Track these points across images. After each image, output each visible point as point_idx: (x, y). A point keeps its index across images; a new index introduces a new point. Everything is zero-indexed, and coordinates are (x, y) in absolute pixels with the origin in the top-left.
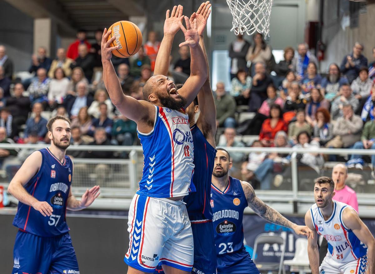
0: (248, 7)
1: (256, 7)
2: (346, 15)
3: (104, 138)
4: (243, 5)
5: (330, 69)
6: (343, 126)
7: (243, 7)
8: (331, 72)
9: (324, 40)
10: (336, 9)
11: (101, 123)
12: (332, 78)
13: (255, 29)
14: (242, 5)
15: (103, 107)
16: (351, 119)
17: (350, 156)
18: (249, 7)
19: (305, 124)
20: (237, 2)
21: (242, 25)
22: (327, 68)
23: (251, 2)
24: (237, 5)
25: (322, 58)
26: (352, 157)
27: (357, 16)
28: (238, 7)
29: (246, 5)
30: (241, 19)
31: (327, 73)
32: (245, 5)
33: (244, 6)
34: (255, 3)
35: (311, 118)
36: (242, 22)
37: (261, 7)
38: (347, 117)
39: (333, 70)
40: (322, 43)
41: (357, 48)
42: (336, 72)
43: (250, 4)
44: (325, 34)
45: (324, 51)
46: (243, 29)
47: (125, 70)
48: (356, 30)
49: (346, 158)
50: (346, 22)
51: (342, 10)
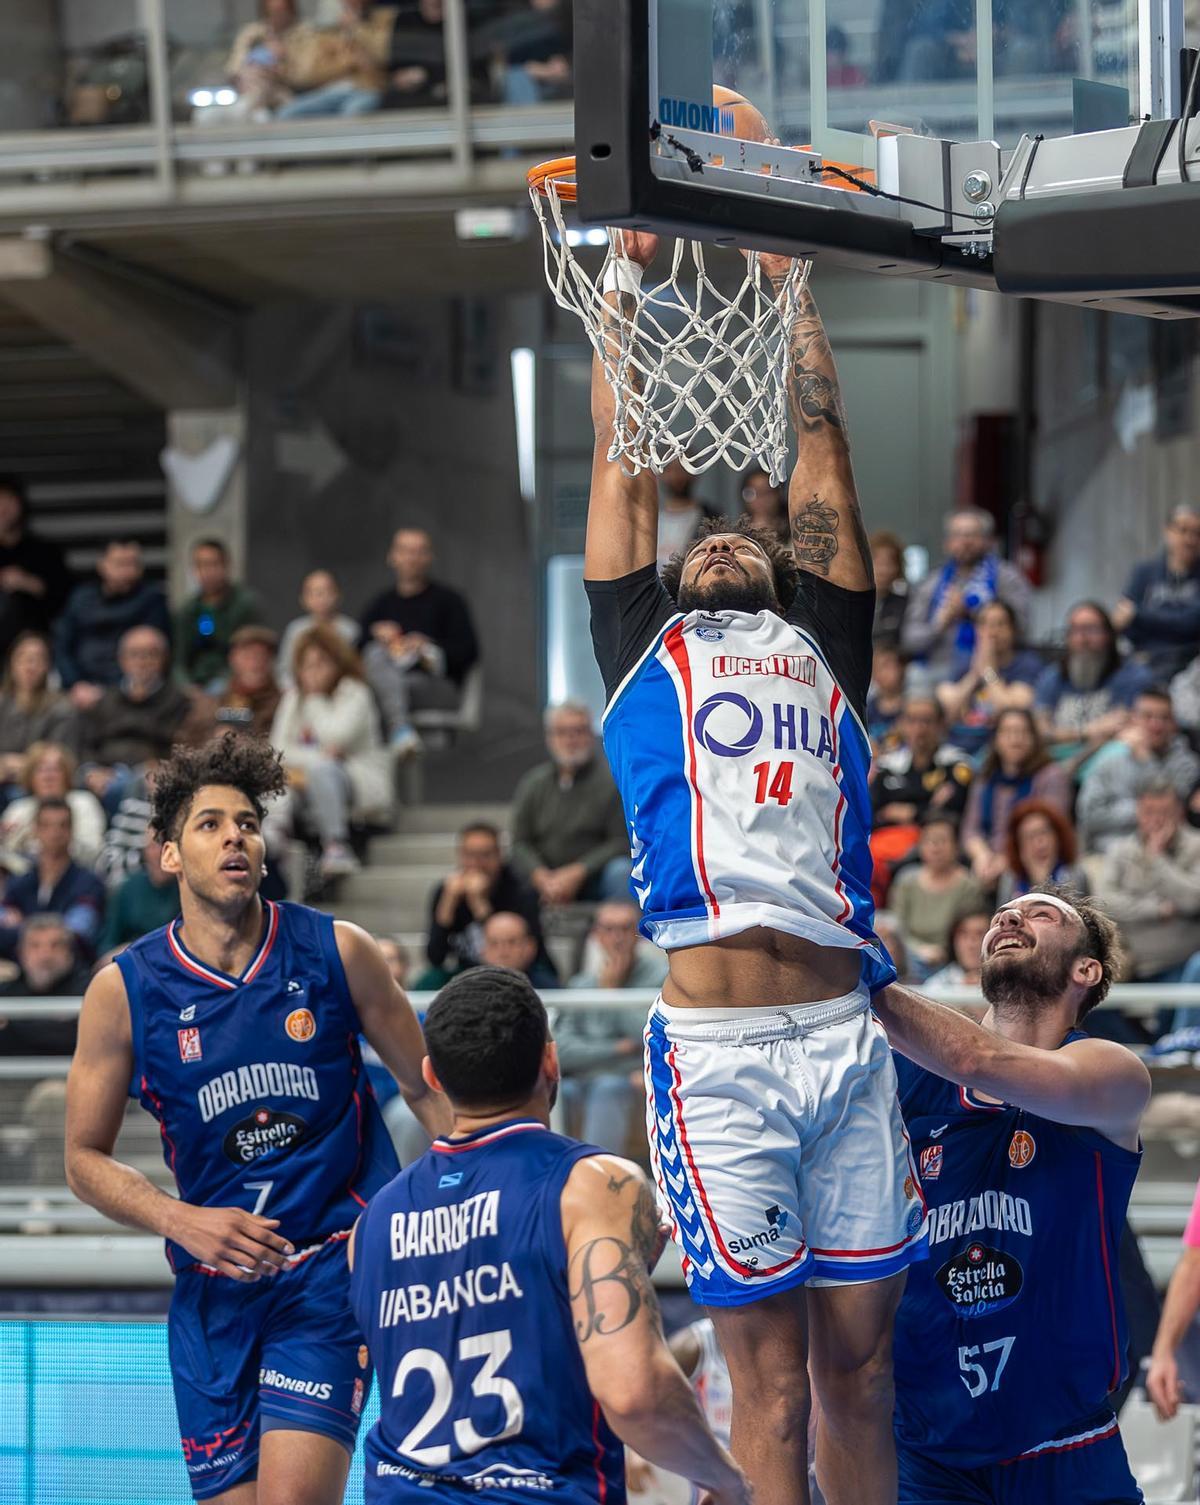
0: (681, 353)
1: (718, 352)
2: (1139, 384)
3: (62, 960)
4: (658, 344)
5: (1072, 629)
6: (1134, 878)
7: (656, 353)
8: (1077, 638)
9: (1041, 498)
10: (1091, 355)
11: (45, 893)
12: (1077, 667)
13: (715, 450)
14: (652, 341)
15: (54, 816)
16: (1171, 849)
17: (1168, 1018)
18: (685, 352)
19: (960, 876)
20: (633, 333)
21: (658, 430)
22: (1060, 623)
23: (693, 331)
24: (630, 347)
25: (1039, 577)
26: (1181, 1019)
27: (1185, 387)
28: (636, 353)
29: (671, 342)
30: (656, 405)
31: (1059, 642)
32: (665, 342)
33: (662, 347)
34: (712, 333)
35: (991, 847)
36: (660, 419)
37: (740, 350)
38: (1157, 839)
39: (1085, 628)
40: (1031, 511)
41: (1184, 530)
42: (1097, 638)
43: (689, 340)
44: (1047, 467)
45: (1042, 548)
46: (662, 450)
47: (152, 652)
48: (1183, 447)
49: (1151, 1025)
50: (1138, 414)
51: (1117, 361)
